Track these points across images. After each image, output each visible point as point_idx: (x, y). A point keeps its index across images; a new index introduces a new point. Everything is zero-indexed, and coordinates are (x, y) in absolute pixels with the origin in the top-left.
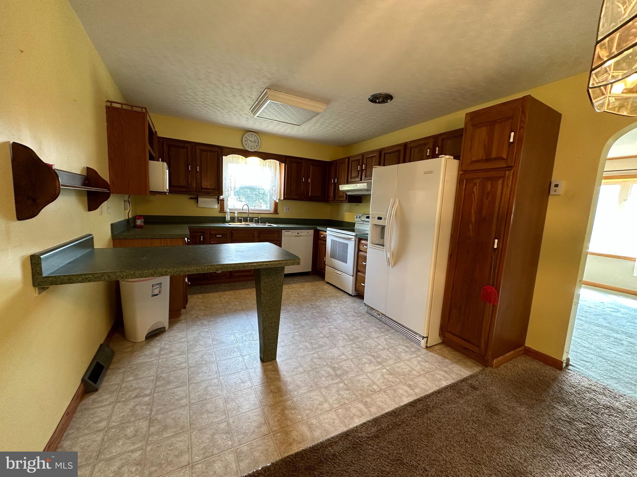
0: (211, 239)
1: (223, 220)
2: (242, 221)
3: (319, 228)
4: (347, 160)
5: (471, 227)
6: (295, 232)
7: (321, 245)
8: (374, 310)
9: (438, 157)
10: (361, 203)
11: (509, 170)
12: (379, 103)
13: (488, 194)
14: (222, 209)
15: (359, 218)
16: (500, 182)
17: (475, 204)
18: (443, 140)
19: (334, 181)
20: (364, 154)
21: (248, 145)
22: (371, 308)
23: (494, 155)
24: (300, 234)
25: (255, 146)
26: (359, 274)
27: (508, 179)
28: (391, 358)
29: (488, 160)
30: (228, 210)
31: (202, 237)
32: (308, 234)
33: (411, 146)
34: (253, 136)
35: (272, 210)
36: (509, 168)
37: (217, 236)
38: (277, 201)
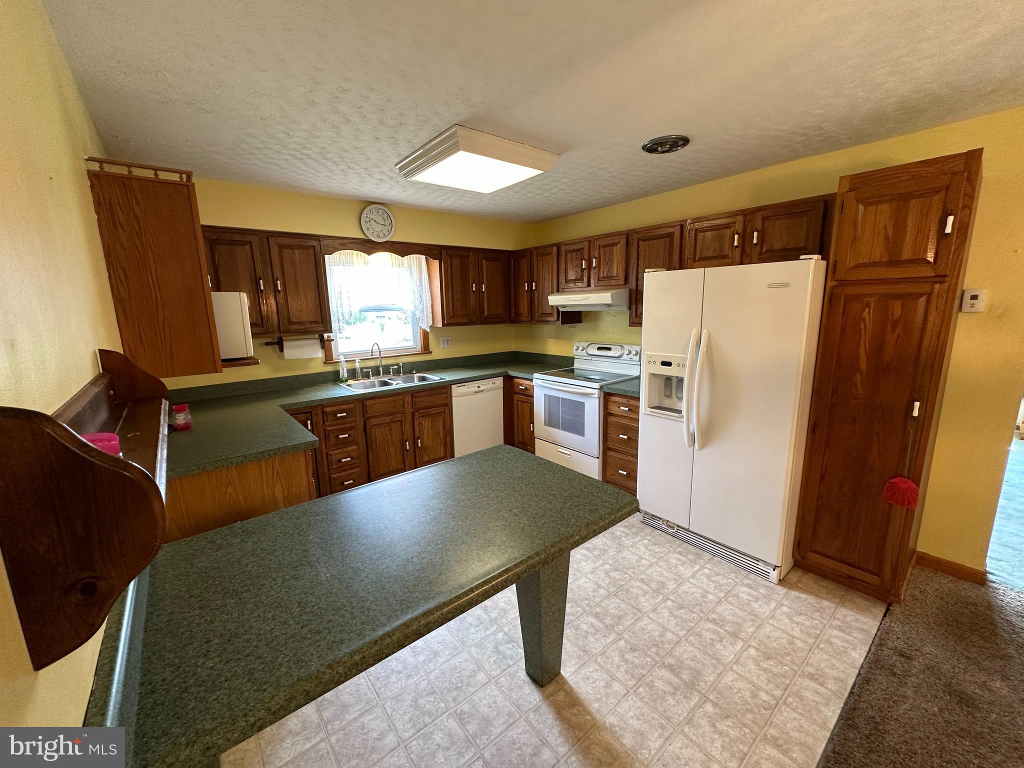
0: (326, 423)
1: (335, 378)
2: (369, 375)
3: (512, 373)
4: (555, 248)
5: (858, 378)
6: (472, 387)
7: (519, 403)
8: (661, 519)
9: (798, 259)
10: (580, 322)
11: (941, 282)
12: (663, 152)
13: (895, 324)
14: (329, 358)
15: (583, 350)
16: (922, 301)
17: (866, 340)
18: (765, 219)
19: (530, 286)
20: (592, 240)
21: (371, 230)
22: (652, 515)
23: (907, 254)
24: (482, 388)
25: (385, 231)
26: (610, 453)
27: (938, 298)
28: (745, 620)
29: (894, 262)
30: (342, 359)
31: (309, 422)
32: (494, 385)
33: (697, 227)
34: (381, 212)
35: (419, 347)
36: (940, 279)
37: (338, 415)
38: (428, 330)
